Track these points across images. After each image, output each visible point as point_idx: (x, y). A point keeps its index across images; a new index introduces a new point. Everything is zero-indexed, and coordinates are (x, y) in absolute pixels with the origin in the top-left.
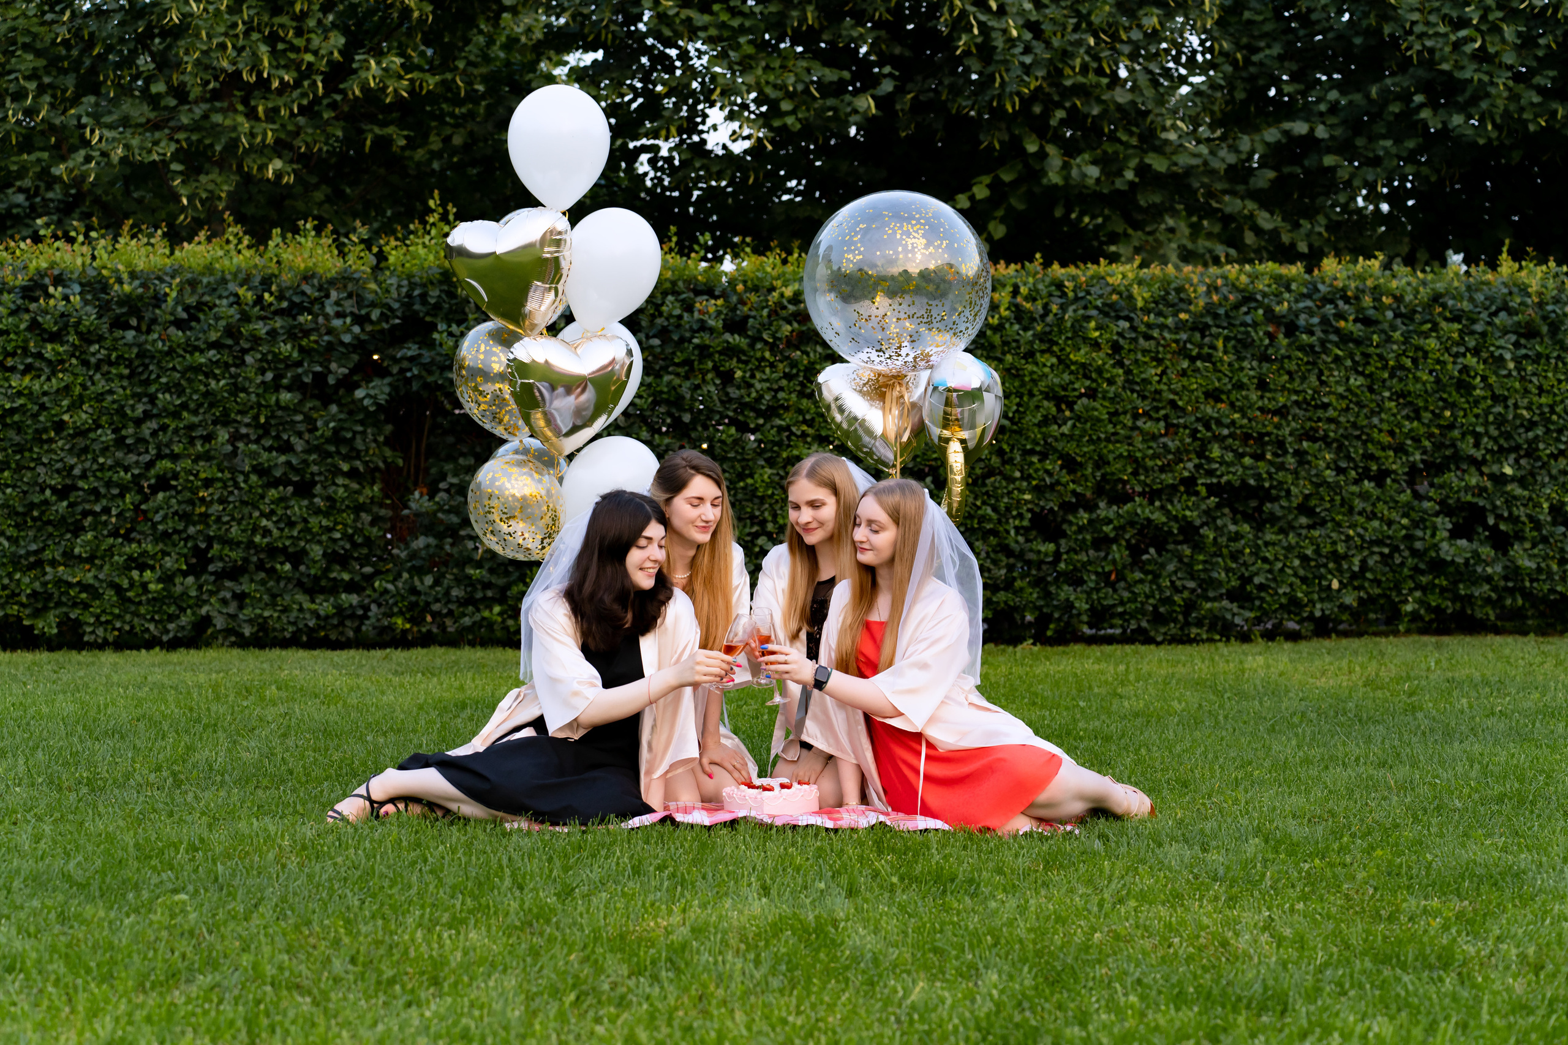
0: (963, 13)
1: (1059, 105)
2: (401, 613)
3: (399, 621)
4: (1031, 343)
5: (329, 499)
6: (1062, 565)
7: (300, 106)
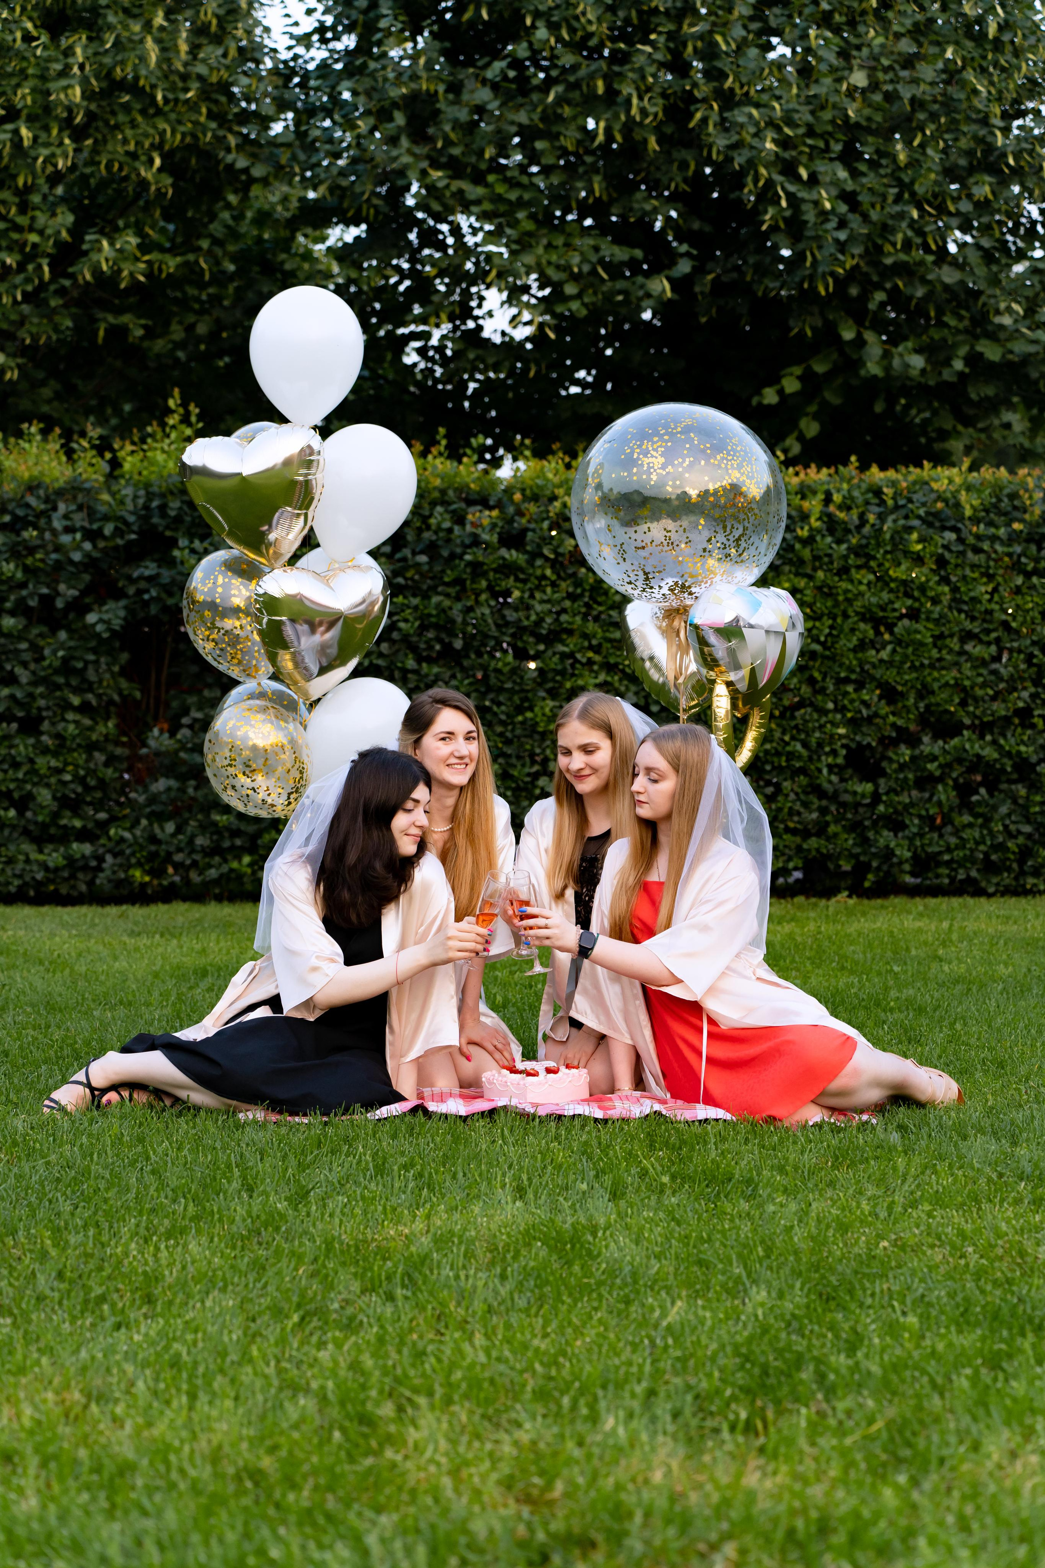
0: (770, 184)
1: (879, 287)
2: (139, 864)
3: (138, 874)
4: (846, 557)
5: (58, 736)
6: (881, 808)
7: (24, 293)
